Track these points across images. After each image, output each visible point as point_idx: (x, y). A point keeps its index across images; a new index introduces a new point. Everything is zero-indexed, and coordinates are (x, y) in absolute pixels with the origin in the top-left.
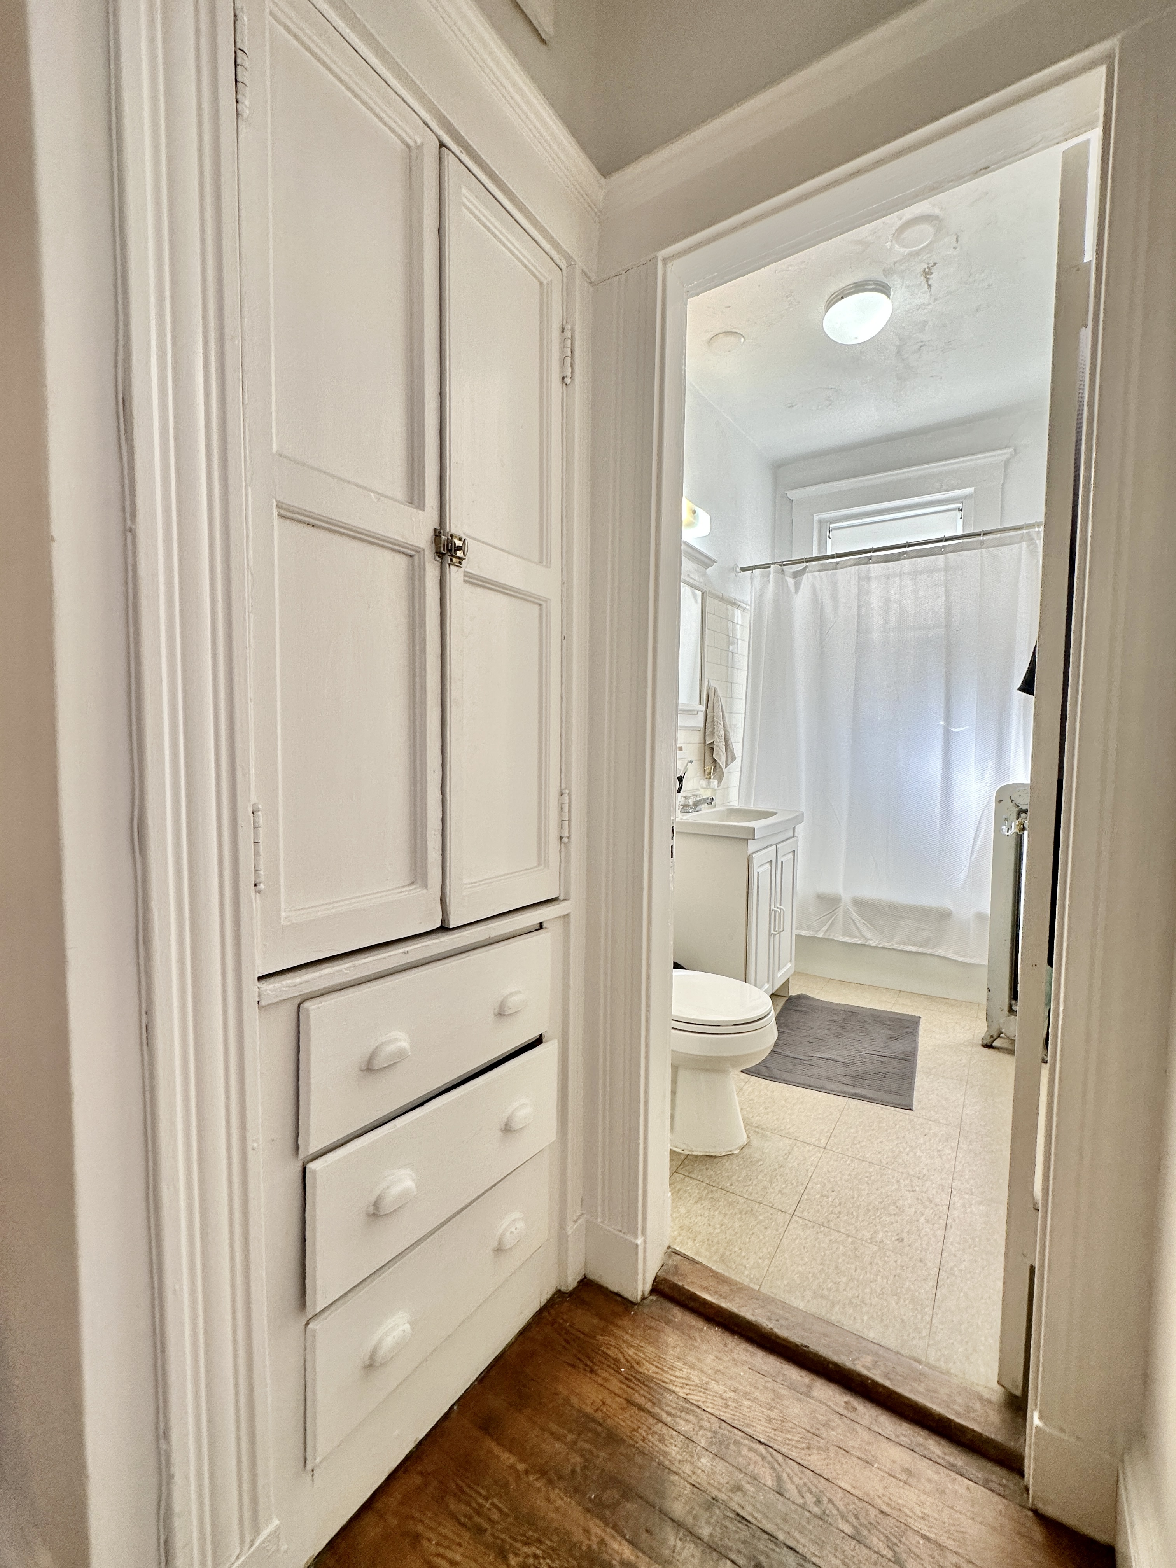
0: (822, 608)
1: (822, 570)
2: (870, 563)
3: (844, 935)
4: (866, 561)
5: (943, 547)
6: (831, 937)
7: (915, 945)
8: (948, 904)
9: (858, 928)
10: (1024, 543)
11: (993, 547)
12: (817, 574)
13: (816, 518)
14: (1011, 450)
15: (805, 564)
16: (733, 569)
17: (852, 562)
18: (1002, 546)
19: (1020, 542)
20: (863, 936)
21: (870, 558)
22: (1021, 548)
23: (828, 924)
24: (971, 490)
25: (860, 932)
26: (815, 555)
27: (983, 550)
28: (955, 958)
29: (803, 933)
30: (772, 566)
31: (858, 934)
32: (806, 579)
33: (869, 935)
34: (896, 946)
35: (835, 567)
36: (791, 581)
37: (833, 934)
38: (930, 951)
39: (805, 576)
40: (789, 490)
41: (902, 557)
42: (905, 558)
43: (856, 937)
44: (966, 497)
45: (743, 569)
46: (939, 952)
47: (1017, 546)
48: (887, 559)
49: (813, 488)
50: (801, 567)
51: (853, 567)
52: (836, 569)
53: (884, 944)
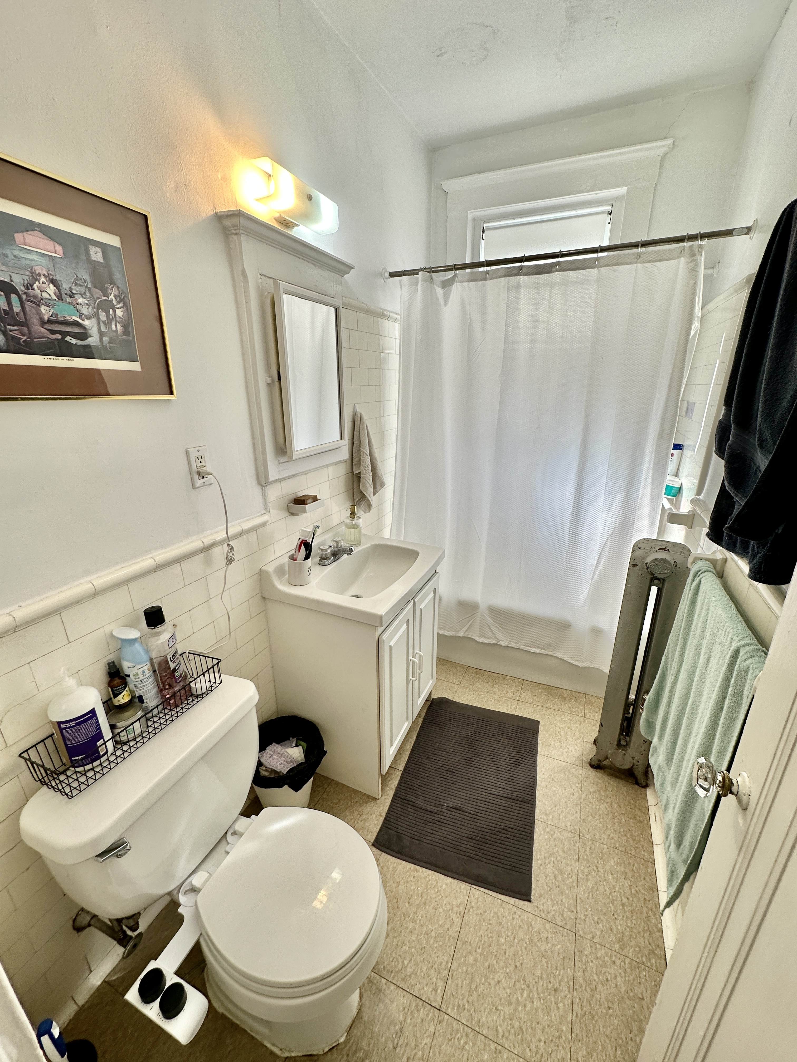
0: (470, 325)
1: (472, 281)
2: (521, 275)
3: (480, 636)
4: (515, 272)
5: (597, 259)
6: (469, 636)
7: (538, 648)
8: (567, 616)
9: (492, 631)
10: (682, 259)
11: (649, 262)
12: (466, 283)
13: (471, 215)
14: (669, 142)
15: (454, 272)
16: (381, 275)
17: (502, 273)
18: (660, 261)
19: (678, 257)
20: (496, 637)
21: (521, 268)
22: (679, 263)
23: (467, 626)
24: (623, 190)
25: (494, 635)
26: (468, 261)
27: (639, 264)
28: (570, 661)
29: (447, 633)
30: (420, 273)
31: (492, 636)
32: (456, 289)
33: (500, 637)
34: (522, 647)
35: (485, 277)
36: (440, 291)
37: (471, 634)
38: (550, 653)
39: (454, 285)
40: (444, 180)
41: (554, 269)
42: (557, 271)
43: (490, 638)
44: (617, 198)
45: (393, 275)
46: (559, 655)
47: (676, 261)
48: (539, 271)
49: (466, 179)
50: (450, 274)
51: (503, 279)
52: (485, 279)
53: (513, 645)
